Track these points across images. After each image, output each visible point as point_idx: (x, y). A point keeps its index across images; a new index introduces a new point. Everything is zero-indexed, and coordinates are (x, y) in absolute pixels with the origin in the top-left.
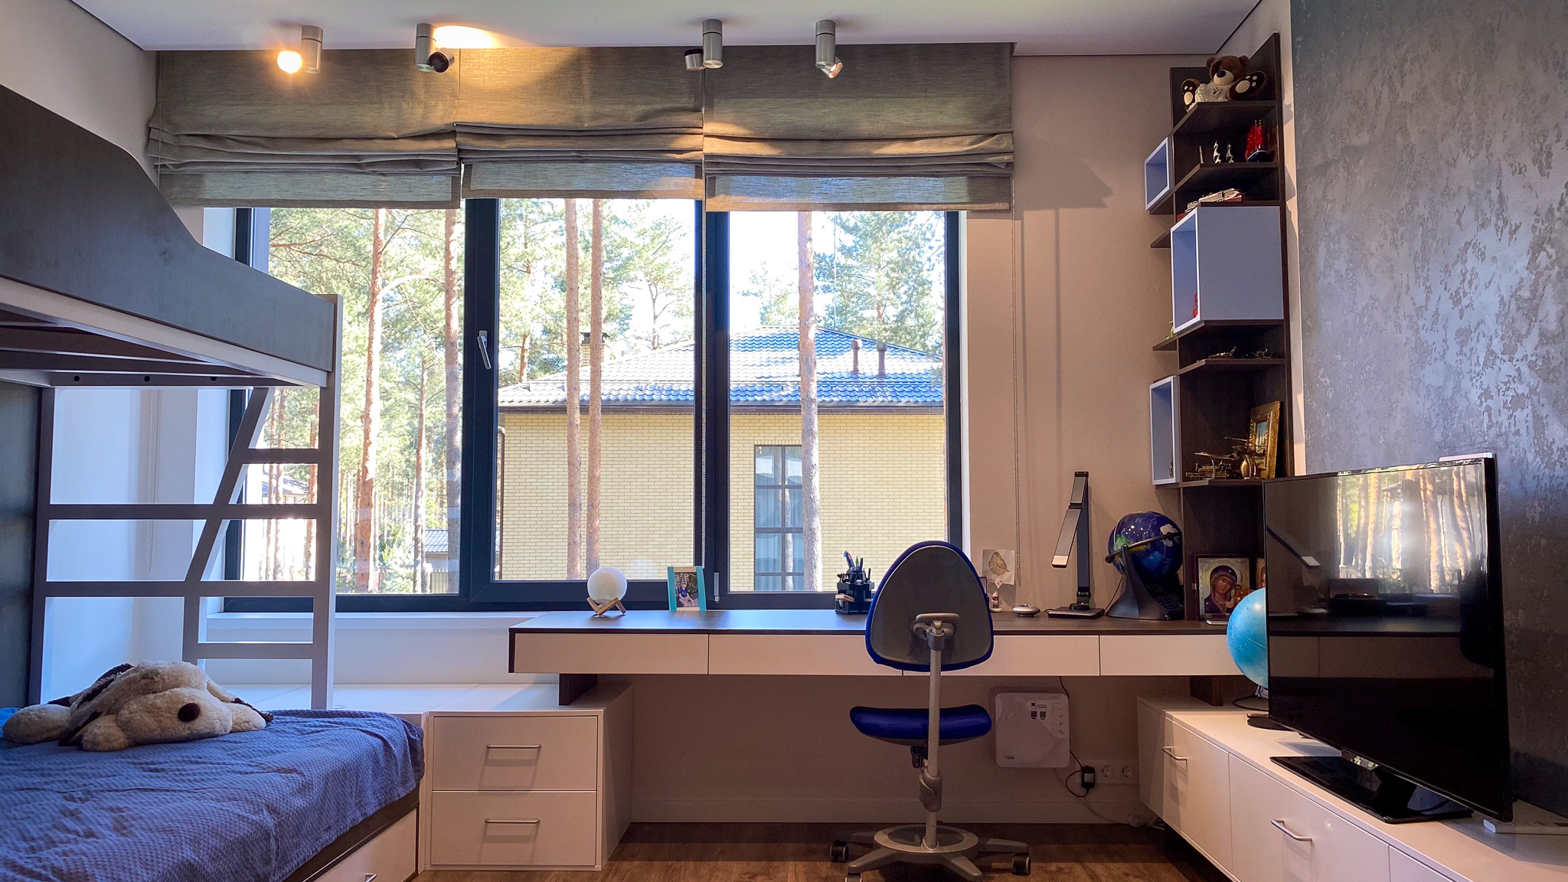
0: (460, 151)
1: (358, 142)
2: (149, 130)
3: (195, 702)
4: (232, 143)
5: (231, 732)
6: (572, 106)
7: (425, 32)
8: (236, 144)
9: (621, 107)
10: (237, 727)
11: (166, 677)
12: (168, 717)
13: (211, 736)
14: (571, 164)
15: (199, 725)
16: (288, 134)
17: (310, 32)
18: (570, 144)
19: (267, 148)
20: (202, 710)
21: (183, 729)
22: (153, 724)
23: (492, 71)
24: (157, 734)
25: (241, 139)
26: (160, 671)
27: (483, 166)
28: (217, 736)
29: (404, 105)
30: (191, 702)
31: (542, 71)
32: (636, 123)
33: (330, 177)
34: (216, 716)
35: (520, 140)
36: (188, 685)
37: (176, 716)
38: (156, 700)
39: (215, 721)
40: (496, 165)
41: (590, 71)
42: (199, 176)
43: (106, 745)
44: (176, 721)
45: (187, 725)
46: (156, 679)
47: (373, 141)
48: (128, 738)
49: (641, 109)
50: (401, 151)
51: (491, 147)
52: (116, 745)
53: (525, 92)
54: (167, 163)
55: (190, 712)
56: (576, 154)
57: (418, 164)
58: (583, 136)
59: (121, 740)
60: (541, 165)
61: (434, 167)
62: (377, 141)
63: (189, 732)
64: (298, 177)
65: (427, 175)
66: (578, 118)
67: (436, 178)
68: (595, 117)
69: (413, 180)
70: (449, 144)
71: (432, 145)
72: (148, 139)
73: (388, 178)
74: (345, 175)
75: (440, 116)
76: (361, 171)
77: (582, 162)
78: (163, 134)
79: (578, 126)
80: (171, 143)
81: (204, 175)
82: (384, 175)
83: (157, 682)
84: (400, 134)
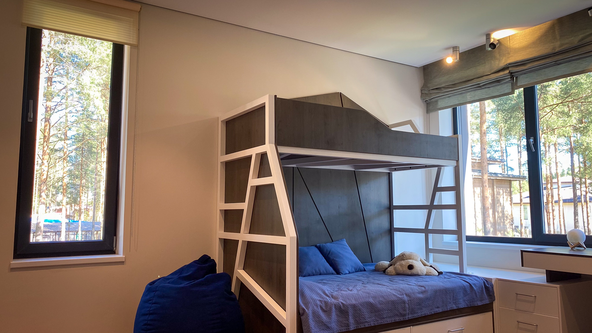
0: (511, 73)
1: (479, 79)
2: (422, 90)
3: (413, 264)
4: (443, 89)
5: (425, 275)
6: (552, 44)
7: (488, 36)
8: (444, 89)
9: (572, 38)
10: (427, 273)
11: (407, 256)
12: (405, 268)
13: (417, 275)
14: (554, 67)
15: (414, 271)
16: (458, 82)
17: (455, 49)
18: (551, 60)
19: (452, 88)
20: (414, 267)
21: (409, 272)
22: (401, 269)
23: (521, 40)
24: (402, 272)
25: (446, 87)
26: (405, 254)
27: (521, 76)
28: (420, 275)
29: (493, 62)
30: (411, 264)
31: (539, 34)
32: (578, 43)
33: (473, 92)
34: (419, 269)
35: (532, 63)
36: (412, 259)
37: (407, 267)
38: (403, 262)
39: (418, 271)
40: (526, 75)
41: (558, 28)
42: (437, 101)
43: (390, 274)
44: (407, 269)
45: (410, 271)
46: (404, 256)
47: (483, 77)
48: (395, 272)
49: (581, 36)
50: (491, 79)
51: (523, 69)
52: (392, 274)
53: (534, 44)
54: (427, 99)
55: (411, 267)
56: (554, 63)
57: (498, 81)
58: (556, 55)
59: (394, 273)
60: (543, 70)
61: (503, 81)
62: (484, 77)
63: (410, 273)
64: (464, 95)
65: (502, 84)
66: (554, 49)
67: (506, 85)
68: (561, 45)
69: (498, 87)
70: (507, 72)
71: (501, 73)
72: (422, 94)
73: (491, 88)
74: (477, 91)
75: (504, 62)
76: (481, 88)
77: (558, 65)
78: (425, 91)
79: (554, 51)
80: (428, 93)
81: (438, 101)
82: (489, 88)
83: (404, 257)
84: (491, 73)
